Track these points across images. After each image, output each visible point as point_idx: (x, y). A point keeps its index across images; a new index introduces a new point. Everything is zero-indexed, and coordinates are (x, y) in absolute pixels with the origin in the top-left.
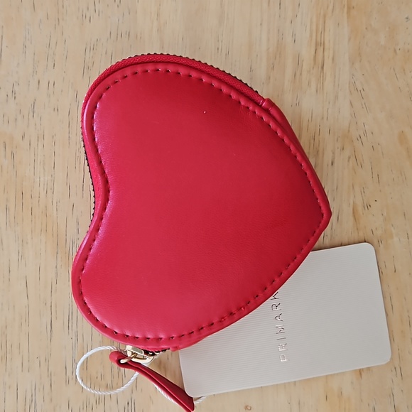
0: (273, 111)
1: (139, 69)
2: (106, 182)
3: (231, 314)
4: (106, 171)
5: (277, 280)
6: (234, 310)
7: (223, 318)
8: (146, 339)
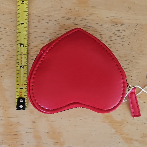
0: (45, 49)
2: (72, 104)
3: (113, 59)
8: (124, 87)
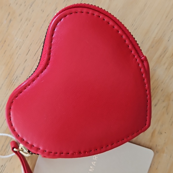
0: (145, 64)
1: (91, 12)
2: (49, 59)
3: (80, 153)
4: (51, 54)
5: (110, 146)
6: (82, 152)
7: (75, 153)
8: (32, 146)
